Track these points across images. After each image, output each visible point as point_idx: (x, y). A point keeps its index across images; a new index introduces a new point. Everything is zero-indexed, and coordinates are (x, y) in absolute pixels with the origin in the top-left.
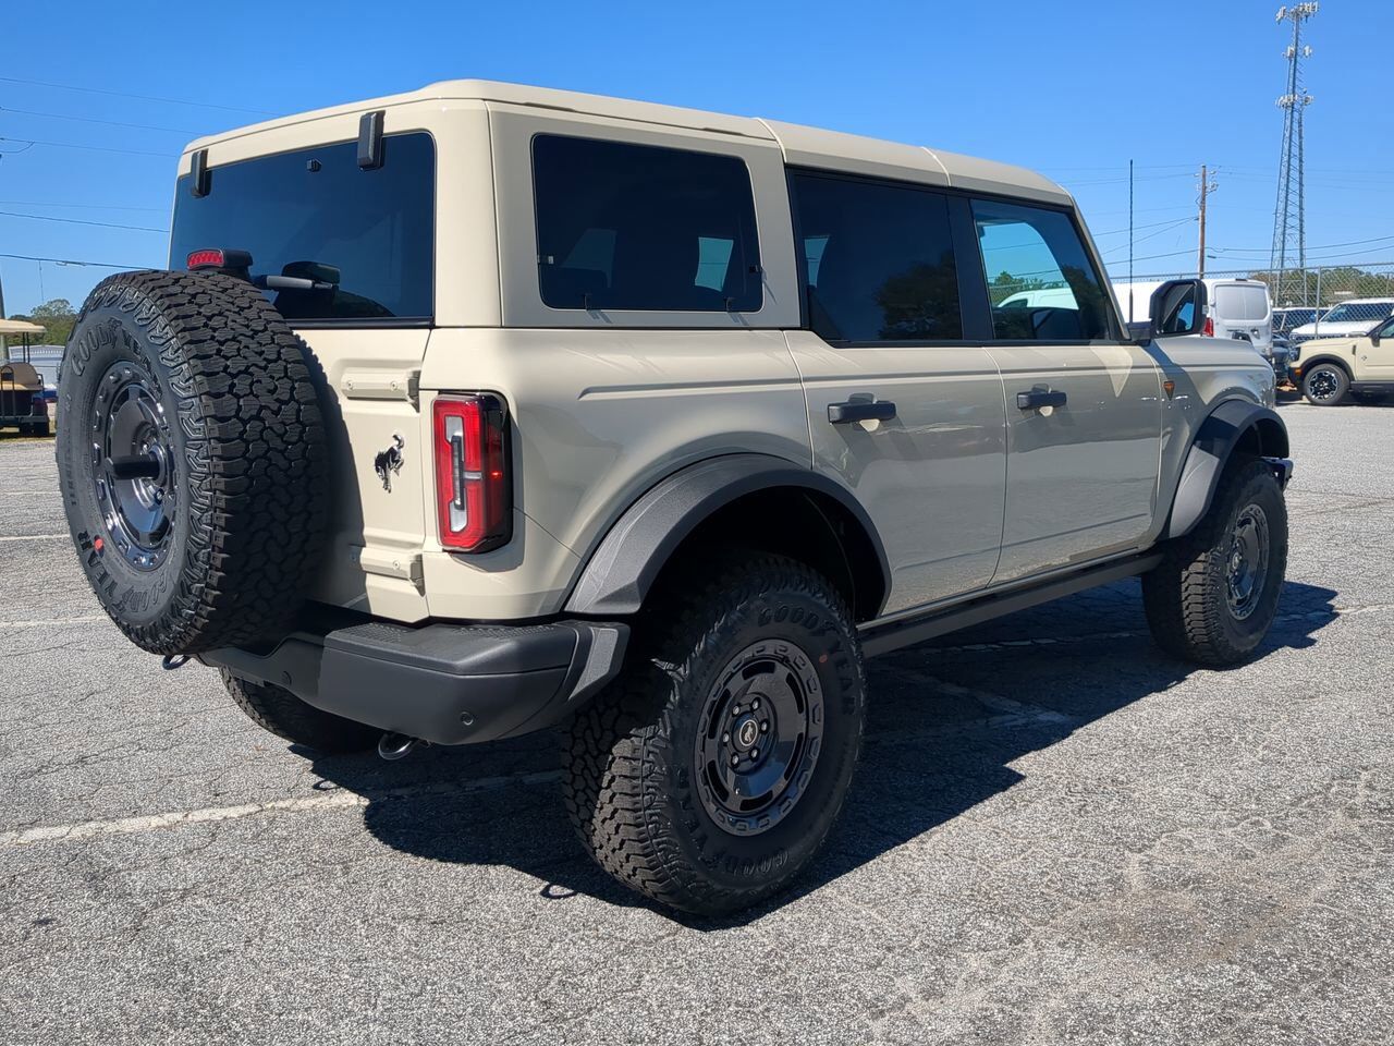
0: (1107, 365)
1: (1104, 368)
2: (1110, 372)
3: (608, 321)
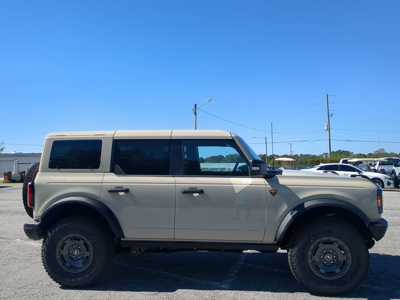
0: (233, 183)
1: (232, 184)
2: (234, 185)
3: (61, 171)
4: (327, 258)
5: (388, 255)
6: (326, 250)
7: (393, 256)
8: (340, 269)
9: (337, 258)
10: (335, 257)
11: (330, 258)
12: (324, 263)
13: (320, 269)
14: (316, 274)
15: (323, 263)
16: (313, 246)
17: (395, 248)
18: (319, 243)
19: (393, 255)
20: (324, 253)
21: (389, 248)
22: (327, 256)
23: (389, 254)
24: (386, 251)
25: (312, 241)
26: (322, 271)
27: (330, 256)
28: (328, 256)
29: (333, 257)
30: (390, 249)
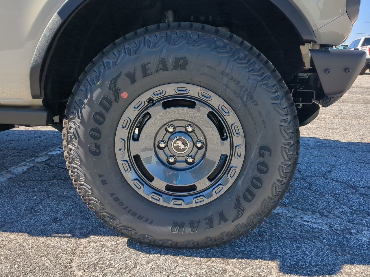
4: (178, 148)
5: (334, 141)
6: (176, 124)
7: (343, 143)
8: (210, 179)
9: (204, 149)
10: (199, 145)
11: (184, 149)
12: (168, 162)
13: (151, 179)
14: (141, 192)
15: (166, 162)
16: (131, 113)
17: (345, 130)
18: (152, 102)
19: (343, 141)
20: (168, 135)
21: (337, 129)
22: (175, 143)
23: (336, 138)
24: (331, 134)
25: (124, 95)
26: (160, 184)
27: (184, 143)
28: (180, 143)
29: (195, 145)
30: (338, 131)
